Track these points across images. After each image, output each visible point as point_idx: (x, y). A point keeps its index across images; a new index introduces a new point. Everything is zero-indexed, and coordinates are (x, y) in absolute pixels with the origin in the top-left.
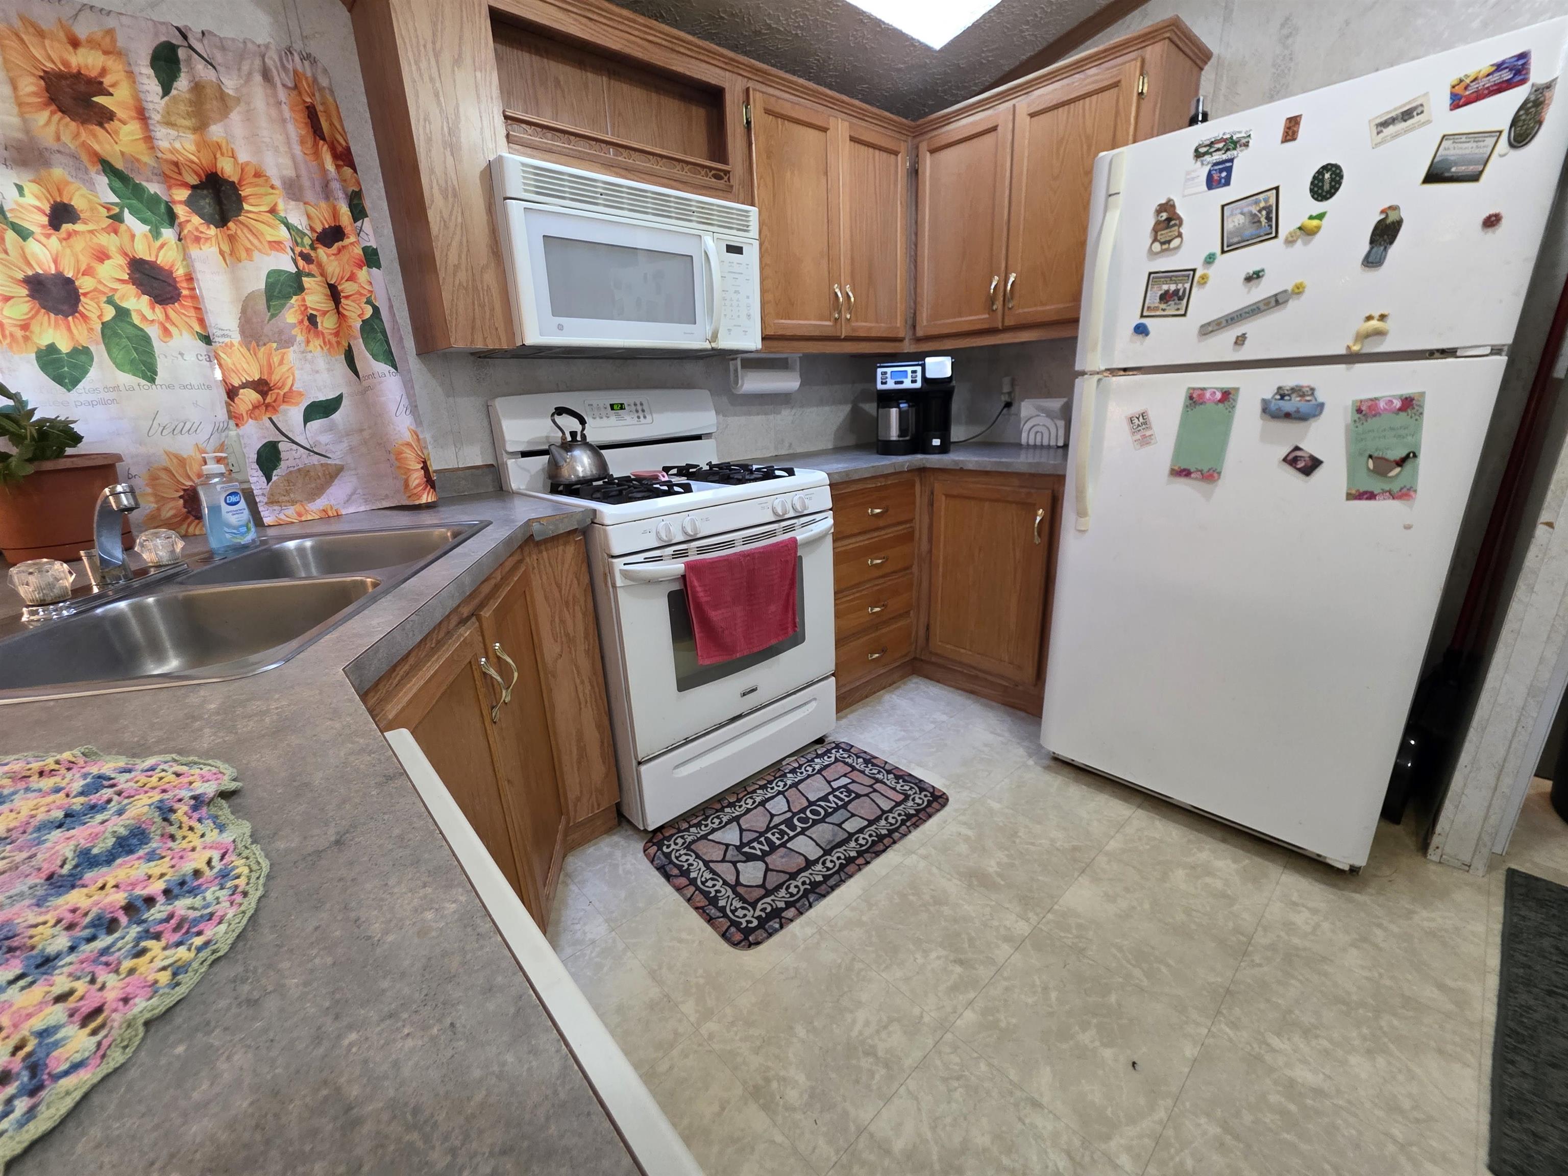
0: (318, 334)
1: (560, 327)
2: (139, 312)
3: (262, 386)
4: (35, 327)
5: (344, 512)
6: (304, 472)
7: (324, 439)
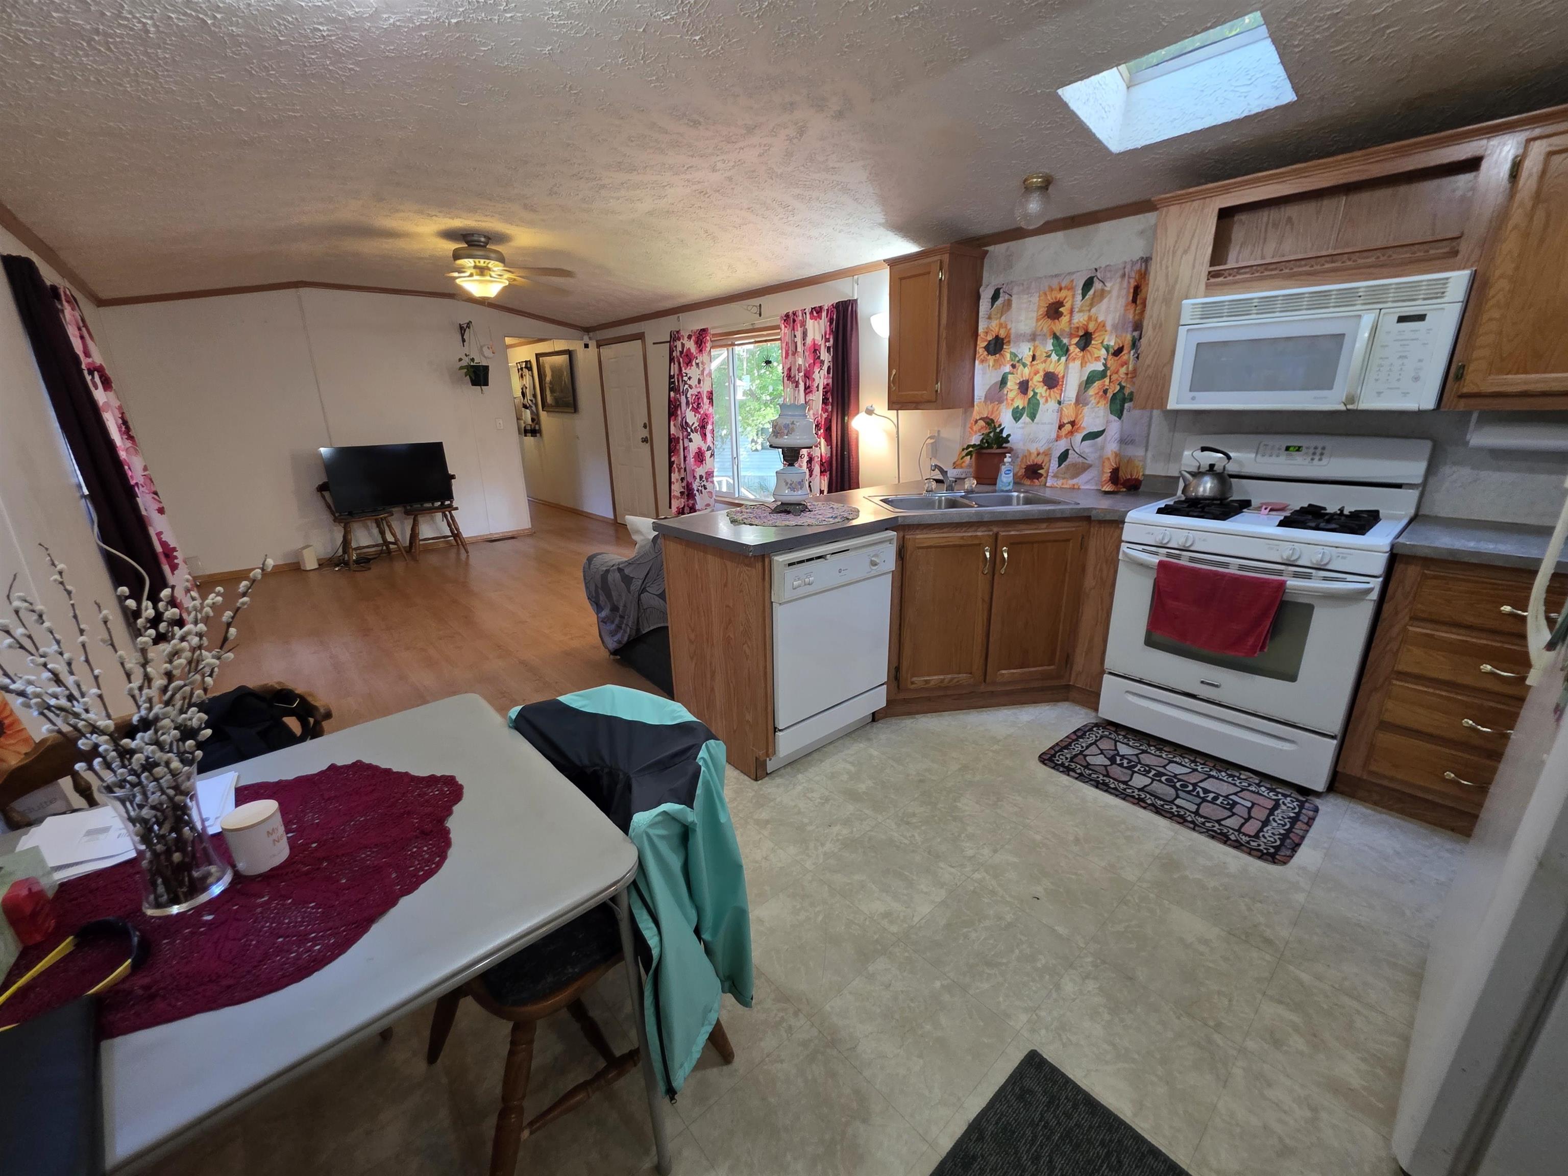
0: (1105, 398)
1: (1193, 398)
2: (1041, 393)
3: (1073, 423)
4: (1015, 400)
5: (1082, 487)
6: (1074, 465)
7: (1087, 450)
